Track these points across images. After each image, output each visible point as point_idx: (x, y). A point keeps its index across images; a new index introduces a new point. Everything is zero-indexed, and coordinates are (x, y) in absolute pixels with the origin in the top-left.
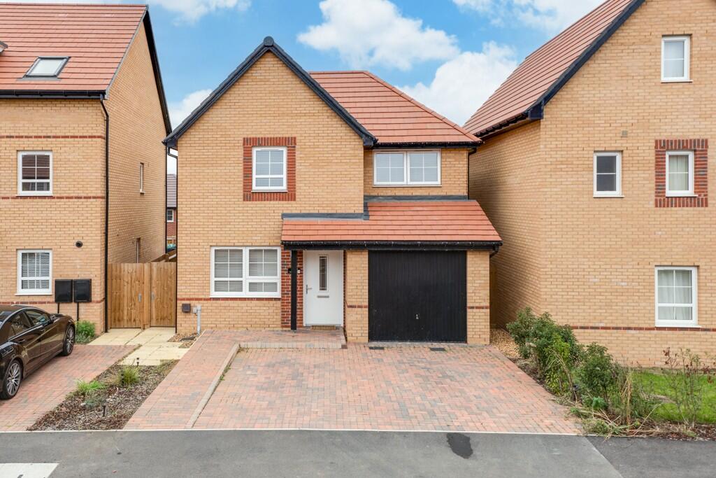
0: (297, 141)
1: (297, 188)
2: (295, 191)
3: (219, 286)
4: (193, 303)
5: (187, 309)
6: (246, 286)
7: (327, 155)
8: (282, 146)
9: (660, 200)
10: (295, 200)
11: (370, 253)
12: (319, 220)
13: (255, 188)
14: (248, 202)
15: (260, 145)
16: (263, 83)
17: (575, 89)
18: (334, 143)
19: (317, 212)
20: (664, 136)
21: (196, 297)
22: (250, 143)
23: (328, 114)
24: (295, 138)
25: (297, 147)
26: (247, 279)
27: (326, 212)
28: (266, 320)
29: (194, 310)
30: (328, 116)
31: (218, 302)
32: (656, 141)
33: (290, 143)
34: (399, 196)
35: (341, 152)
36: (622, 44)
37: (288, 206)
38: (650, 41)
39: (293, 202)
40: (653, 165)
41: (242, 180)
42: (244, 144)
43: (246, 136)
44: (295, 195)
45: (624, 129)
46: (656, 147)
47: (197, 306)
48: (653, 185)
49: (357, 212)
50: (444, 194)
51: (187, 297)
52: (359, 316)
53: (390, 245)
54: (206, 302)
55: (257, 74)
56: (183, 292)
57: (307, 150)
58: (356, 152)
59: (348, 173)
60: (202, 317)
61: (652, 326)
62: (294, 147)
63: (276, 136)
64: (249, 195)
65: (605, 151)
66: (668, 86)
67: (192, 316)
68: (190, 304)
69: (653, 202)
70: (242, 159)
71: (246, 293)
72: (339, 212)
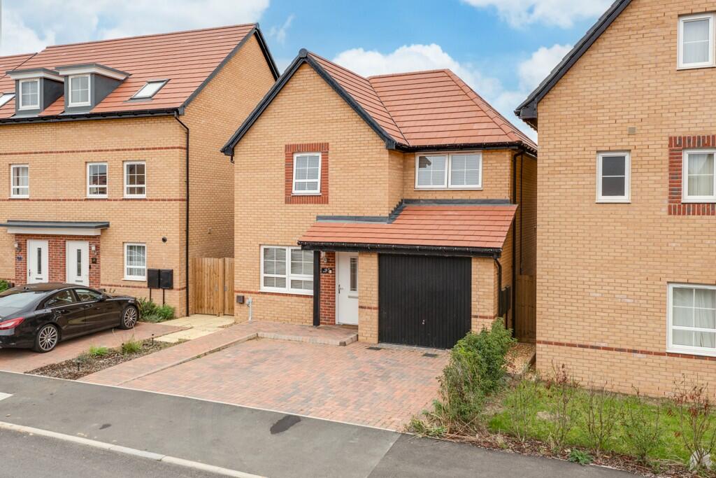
0: (330, 147)
1: (329, 191)
2: (328, 195)
3: (268, 282)
4: (246, 295)
5: (242, 300)
6: (288, 283)
7: (356, 160)
8: (317, 151)
9: (675, 207)
10: (328, 203)
11: (380, 256)
12: (346, 223)
13: (295, 192)
14: (289, 205)
15: (299, 152)
16: (301, 93)
17: (576, 83)
18: (362, 148)
19: (346, 215)
20: (679, 133)
21: (249, 290)
22: (291, 150)
23: (357, 120)
24: (328, 144)
25: (330, 152)
26: (289, 276)
27: (354, 215)
28: (303, 316)
29: (247, 302)
30: (357, 121)
31: (265, 296)
32: (670, 139)
33: (323, 148)
34: (440, 200)
35: (368, 156)
36: (630, 29)
37: (321, 208)
38: (663, 23)
39: (326, 205)
40: (667, 166)
41: (284, 184)
42: (286, 151)
43: (287, 144)
44: (328, 198)
45: (630, 125)
46: (670, 145)
47: (249, 299)
48: (666, 189)
49: (382, 215)
50: (485, 198)
51: (241, 289)
52: (368, 317)
53: (391, 249)
54: (256, 295)
55: (296, 85)
56: (240, 284)
57: (338, 155)
58: (382, 156)
59: (374, 177)
60: (253, 308)
61: (662, 351)
62: (327, 152)
63: (311, 142)
64: (291, 199)
65: (609, 151)
66: (686, 74)
67: (245, 307)
68: (243, 297)
69: (665, 210)
70: (284, 165)
71: (288, 289)
72: (366, 215)
